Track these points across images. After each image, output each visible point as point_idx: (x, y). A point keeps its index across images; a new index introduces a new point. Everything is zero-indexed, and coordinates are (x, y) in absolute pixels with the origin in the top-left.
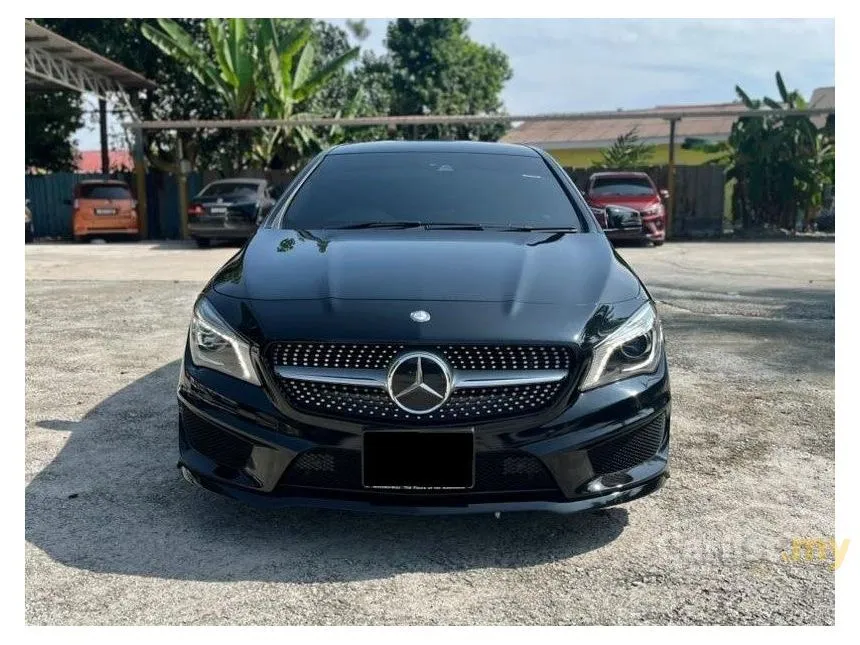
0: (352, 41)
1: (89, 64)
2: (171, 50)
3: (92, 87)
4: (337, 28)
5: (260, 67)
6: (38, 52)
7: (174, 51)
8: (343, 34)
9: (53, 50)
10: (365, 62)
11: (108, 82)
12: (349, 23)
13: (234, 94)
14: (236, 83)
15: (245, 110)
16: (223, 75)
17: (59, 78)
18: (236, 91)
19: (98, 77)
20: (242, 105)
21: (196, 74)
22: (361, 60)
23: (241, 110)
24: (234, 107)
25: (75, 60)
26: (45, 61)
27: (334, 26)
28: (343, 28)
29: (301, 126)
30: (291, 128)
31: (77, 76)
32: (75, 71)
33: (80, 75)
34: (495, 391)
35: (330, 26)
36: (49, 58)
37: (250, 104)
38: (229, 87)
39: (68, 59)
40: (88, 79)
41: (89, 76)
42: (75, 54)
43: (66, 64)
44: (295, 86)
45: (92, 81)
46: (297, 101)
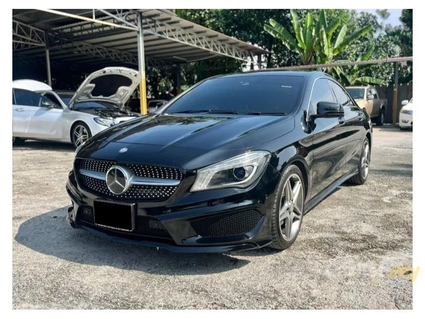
0: (380, 20)
1: (237, 45)
2: (275, 35)
3: (239, 55)
4: (371, 14)
5: (317, 39)
6: (215, 42)
7: (277, 35)
8: (375, 17)
9: (221, 41)
10: (386, 31)
11: (247, 52)
12: (378, 11)
13: (304, 54)
14: (305, 48)
15: (308, 61)
16: (299, 45)
17: (224, 53)
18: (305, 52)
19: (242, 51)
20: (307, 58)
21: (287, 45)
22: (384, 30)
23: (307, 61)
24: (304, 59)
25: (231, 44)
26: (217, 46)
27: (369, 13)
28: (374, 14)
29: (336, 67)
30: (331, 68)
31: (232, 52)
32: (231, 49)
33: (233, 50)
34: (147, 187)
35: (367, 14)
36: (219, 44)
37: (311, 57)
38: (302, 50)
39: (228, 44)
40: (237, 52)
41: (238, 50)
42: (230, 41)
43: (227, 46)
44: (335, 47)
45: (239, 53)
46: (335, 54)
